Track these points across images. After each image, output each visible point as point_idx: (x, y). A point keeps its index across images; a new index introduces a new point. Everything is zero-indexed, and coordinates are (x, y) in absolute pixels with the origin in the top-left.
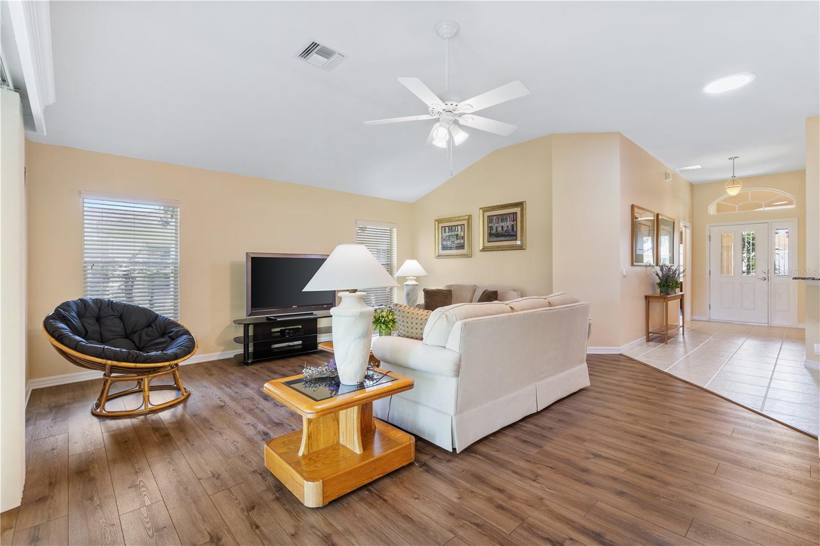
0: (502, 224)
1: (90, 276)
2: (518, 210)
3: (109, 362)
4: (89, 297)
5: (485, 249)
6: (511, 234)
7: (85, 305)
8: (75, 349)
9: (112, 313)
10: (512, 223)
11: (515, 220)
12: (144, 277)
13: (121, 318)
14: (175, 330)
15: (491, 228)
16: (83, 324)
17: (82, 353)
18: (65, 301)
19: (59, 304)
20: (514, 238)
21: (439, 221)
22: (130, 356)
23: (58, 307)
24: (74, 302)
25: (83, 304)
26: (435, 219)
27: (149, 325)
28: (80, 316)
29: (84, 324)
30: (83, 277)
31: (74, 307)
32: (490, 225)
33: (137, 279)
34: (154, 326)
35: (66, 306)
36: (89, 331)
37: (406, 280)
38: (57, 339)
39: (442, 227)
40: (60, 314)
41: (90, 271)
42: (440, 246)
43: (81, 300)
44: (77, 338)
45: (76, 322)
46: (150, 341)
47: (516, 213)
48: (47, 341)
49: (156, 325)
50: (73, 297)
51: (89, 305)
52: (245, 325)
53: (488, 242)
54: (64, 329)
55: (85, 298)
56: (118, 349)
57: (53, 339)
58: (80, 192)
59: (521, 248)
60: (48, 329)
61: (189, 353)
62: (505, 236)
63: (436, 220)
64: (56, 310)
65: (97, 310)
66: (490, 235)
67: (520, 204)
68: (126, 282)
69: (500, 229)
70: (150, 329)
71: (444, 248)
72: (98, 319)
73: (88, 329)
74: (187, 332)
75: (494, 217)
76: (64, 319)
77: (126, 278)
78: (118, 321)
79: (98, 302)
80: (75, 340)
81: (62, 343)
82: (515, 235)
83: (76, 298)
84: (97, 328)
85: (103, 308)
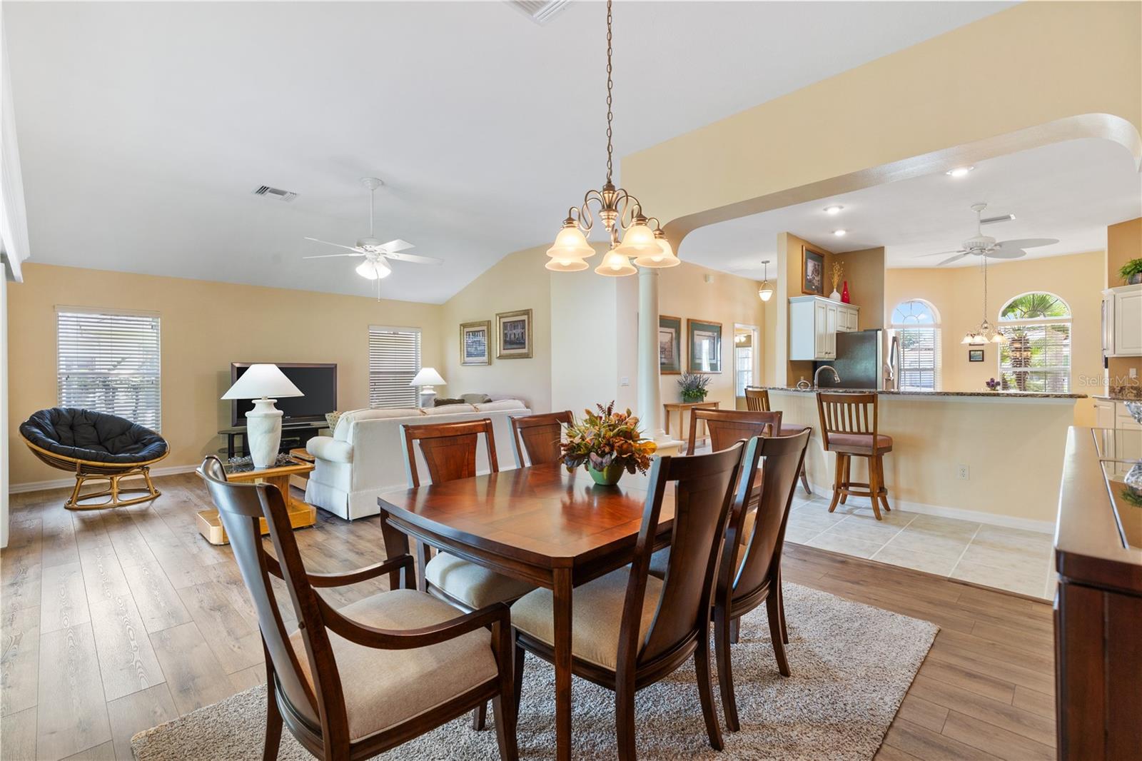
0: (514, 331)
1: (65, 387)
2: (525, 317)
3: (79, 461)
4: (64, 407)
5: (501, 357)
6: (519, 342)
7: (59, 414)
8: (49, 450)
9: (85, 421)
10: (522, 331)
11: (524, 328)
12: (128, 388)
13: (94, 426)
14: (149, 437)
15: (505, 335)
16: (56, 432)
17: (54, 452)
18: (40, 410)
19: (33, 413)
20: (523, 346)
21: (464, 326)
22: (98, 457)
23: (33, 415)
24: (48, 411)
25: (56, 415)
26: (461, 323)
27: (123, 434)
28: (54, 423)
29: (59, 432)
30: (58, 388)
31: (48, 416)
32: (505, 332)
33: (119, 390)
34: (128, 434)
35: (40, 414)
36: (62, 437)
37: (423, 390)
38: (32, 442)
39: (467, 332)
40: (36, 420)
41: (65, 383)
42: (465, 353)
43: (55, 409)
44: (50, 440)
45: (50, 428)
46: (123, 447)
47: (524, 321)
48: (23, 443)
49: (129, 433)
50: (47, 406)
51: (63, 414)
52: (229, 434)
53: (504, 349)
54: (38, 433)
55: (58, 407)
56: (88, 450)
57: (28, 442)
58: (54, 307)
59: (527, 356)
60: (24, 433)
61: (159, 456)
62: (517, 344)
63: (461, 325)
64: (31, 418)
65: (70, 419)
66: (506, 342)
67: (527, 312)
68: (107, 393)
69: (513, 336)
70: (124, 437)
71: (469, 355)
72: (72, 427)
73: (61, 435)
74: (161, 440)
75: (509, 324)
76: (38, 426)
77: (106, 389)
78: (91, 429)
79: (72, 412)
80: (49, 442)
81: (37, 445)
82: (524, 343)
83: (49, 408)
84: (70, 434)
85: (76, 416)
